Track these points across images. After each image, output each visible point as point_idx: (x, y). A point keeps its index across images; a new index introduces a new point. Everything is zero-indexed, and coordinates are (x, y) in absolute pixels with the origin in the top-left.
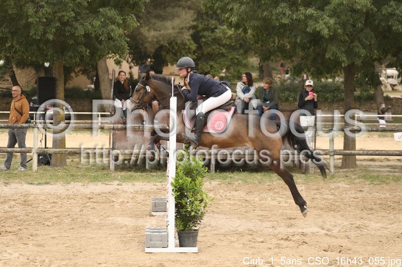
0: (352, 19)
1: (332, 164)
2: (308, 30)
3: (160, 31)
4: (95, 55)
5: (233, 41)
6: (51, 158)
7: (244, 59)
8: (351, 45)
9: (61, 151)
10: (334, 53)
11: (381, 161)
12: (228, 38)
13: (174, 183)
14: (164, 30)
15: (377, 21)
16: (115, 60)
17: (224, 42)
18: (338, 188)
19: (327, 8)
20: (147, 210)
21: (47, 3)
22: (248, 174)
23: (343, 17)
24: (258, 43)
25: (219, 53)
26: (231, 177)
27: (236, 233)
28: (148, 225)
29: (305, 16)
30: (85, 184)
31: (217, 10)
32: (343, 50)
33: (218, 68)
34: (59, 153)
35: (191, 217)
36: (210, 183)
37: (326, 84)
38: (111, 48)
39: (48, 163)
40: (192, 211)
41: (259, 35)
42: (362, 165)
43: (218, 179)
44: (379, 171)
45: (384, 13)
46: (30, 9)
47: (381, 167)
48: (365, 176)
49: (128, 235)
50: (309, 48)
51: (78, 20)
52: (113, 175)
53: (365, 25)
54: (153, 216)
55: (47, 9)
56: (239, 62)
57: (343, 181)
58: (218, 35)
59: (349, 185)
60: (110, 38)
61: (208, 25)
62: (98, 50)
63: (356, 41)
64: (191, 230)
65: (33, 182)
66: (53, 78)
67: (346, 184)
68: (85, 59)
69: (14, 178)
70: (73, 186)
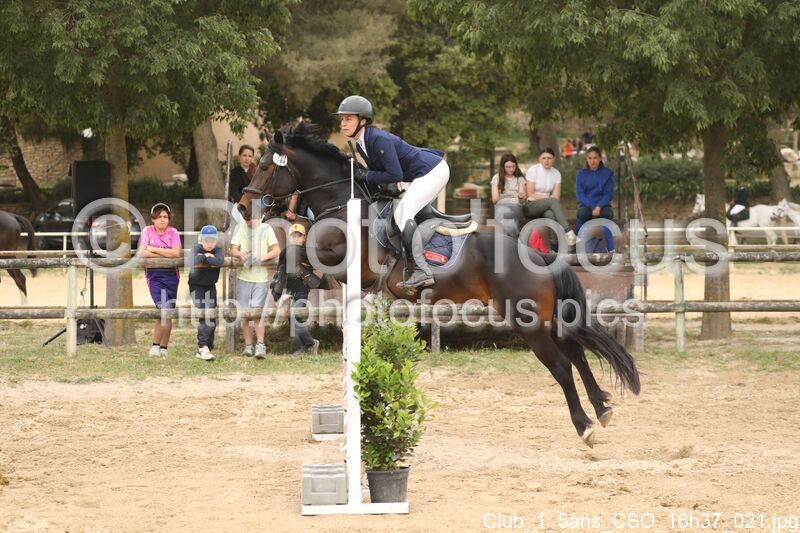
0: (716, 32)
1: (680, 333)
2: (626, 55)
3: (322, 59)
4: (191, 113)
5: (475, 77)
6: (103, 328)
7: (498, 114)
8: (717, 84)
9: (124, 313)
10: (680, 101)
11: (783, 323)
12: (464, 71)
13: (358, 375)
14: (330, 57)
15: (769, 33)
16: (231, 124)
17: (456, 79)
18: (695, 378)
19: (664, 9)
20: (301, 431)
21: (90, 9)
22: (508, 355)
23: (698, 28)
24: (524, 84)
25: (445, 104)
26: (473, 361)
27: (484, 472)
28: (306, 461)
29: (621, 27)
30: (175, 381)
31: (439, 16)
32: (700, 94)
33: (444, 133)
34: (120, 316)
35: (394, 441)
36: (432, 374)
37: (670, 165)
38: (223, 99)
39: (98, 338)
40: (395, 429)
41: (525, 67)
42: (743, 332)
43: (446, 365)
44: (778, 343)
45: (781, 18)
46: (56, 23)
47: (782, 334)
48: (749, 354)
49: (267, 482)
50: (628, 93)
51: (155, 43)
52: (232, 360)
53: (745, 43)
54: (315, 441)
55: (91, 22)
56: (487, 120)
57: (703, 364)
58: (443, 66)
59: (715, 372)
60: (221, 78)
61: (422, 45)
62: (195, 103)
63: (726, 77)
64: (393, 468)
65: (69, 379)
66: (106, 162)
67: (709, 371)
68: (169, 122)
69: (30, 370)
70: (150, 384)
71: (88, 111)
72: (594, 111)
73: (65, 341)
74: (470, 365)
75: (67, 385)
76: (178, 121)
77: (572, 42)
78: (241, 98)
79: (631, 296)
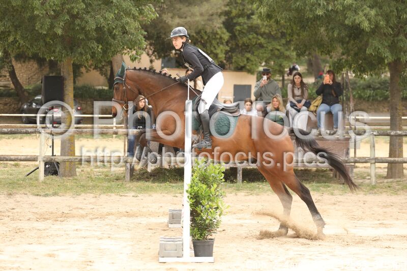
0: (395, 11)
1: (373, 174)
2: (347, 22)
3: (186, 18)
4: (108, 51)
5: (273, 29)
6: (58, 167)
7: (286, 50)
8: (396, 38)
9: (70, 159)
10: (375, 48)
12: (267, 25)
14: (190, 17)
16: (130, 56)
23: (386, 8)
24: (292, 36)
25: (256, 44)
26: (259, 188)
29: (343, 7)
30: (97, 196)
32: (386, 44)
34: (68, 161)
36: (236, 195)
38: (126, 43)
39: (55, 173)
43: (244, 190)
46: (36, 1)
50: (348, 43)
51: (89, 12)
52: (128, 185)
55: (55, 1)
56: (280, 53)
57: (385, 192)
59: (391, 196)
60: (125, 32)
61: (243, 10)
62: (111, 45)
63: (401, 35)
65: (39, 194)
66: (61, 76)
67: (388, 195)
68: (96, 55)
69: (18, 189)
70: (84, 198)
71: (53, 49)
72: (329, 52)
73: (38, 174)
74: (257, 189)
75: (38, 197)
76: (101, 55)
77: (317, 15)
78: (136, 43)
79: (347, 153)
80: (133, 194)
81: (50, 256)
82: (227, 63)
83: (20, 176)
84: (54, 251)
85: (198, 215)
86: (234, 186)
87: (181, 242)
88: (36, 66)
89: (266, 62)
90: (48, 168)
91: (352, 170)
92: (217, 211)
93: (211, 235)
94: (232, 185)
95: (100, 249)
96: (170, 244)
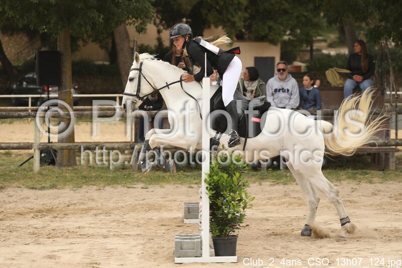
4: (111, 21)
6: (56, 156)
9: (69, 146)
30: (101, 188)
34: (67, 148)
38: (131, 12)
62: (114, 14)
69: (11, 181)
70: (86, 190)
72: (365, 19)
73: (33, 164)
76: (103, 26)
78: (142, 11)
79: (388, 135)
80: (142, 185)
81: (51, 258)
82: (247, 33)
83: (12, 167)
84: (55, 251)
85: (219, 208)
86: (257, 174)
87: (199, 240)
88: (26, 39)
89: (291, 30)
90: (44, 156)
91: (394, 154)
92: (241, 204)
93: (234, 231)
94: (255, 173)
95: (106, 249)
96: (187, 242)
